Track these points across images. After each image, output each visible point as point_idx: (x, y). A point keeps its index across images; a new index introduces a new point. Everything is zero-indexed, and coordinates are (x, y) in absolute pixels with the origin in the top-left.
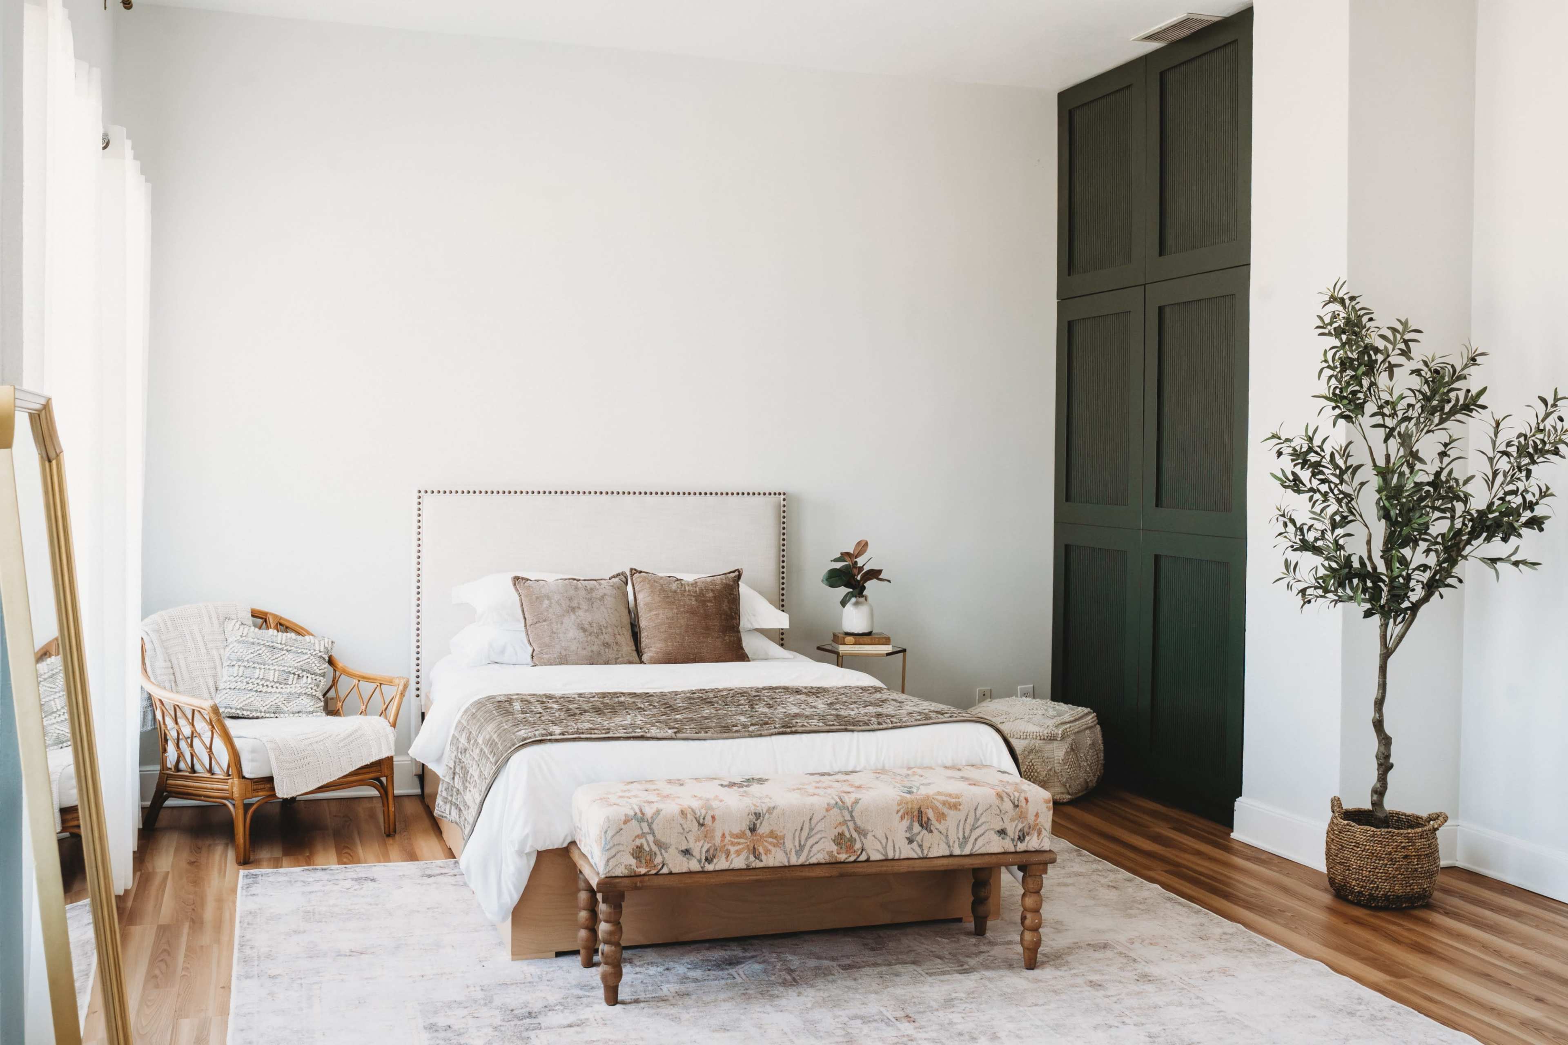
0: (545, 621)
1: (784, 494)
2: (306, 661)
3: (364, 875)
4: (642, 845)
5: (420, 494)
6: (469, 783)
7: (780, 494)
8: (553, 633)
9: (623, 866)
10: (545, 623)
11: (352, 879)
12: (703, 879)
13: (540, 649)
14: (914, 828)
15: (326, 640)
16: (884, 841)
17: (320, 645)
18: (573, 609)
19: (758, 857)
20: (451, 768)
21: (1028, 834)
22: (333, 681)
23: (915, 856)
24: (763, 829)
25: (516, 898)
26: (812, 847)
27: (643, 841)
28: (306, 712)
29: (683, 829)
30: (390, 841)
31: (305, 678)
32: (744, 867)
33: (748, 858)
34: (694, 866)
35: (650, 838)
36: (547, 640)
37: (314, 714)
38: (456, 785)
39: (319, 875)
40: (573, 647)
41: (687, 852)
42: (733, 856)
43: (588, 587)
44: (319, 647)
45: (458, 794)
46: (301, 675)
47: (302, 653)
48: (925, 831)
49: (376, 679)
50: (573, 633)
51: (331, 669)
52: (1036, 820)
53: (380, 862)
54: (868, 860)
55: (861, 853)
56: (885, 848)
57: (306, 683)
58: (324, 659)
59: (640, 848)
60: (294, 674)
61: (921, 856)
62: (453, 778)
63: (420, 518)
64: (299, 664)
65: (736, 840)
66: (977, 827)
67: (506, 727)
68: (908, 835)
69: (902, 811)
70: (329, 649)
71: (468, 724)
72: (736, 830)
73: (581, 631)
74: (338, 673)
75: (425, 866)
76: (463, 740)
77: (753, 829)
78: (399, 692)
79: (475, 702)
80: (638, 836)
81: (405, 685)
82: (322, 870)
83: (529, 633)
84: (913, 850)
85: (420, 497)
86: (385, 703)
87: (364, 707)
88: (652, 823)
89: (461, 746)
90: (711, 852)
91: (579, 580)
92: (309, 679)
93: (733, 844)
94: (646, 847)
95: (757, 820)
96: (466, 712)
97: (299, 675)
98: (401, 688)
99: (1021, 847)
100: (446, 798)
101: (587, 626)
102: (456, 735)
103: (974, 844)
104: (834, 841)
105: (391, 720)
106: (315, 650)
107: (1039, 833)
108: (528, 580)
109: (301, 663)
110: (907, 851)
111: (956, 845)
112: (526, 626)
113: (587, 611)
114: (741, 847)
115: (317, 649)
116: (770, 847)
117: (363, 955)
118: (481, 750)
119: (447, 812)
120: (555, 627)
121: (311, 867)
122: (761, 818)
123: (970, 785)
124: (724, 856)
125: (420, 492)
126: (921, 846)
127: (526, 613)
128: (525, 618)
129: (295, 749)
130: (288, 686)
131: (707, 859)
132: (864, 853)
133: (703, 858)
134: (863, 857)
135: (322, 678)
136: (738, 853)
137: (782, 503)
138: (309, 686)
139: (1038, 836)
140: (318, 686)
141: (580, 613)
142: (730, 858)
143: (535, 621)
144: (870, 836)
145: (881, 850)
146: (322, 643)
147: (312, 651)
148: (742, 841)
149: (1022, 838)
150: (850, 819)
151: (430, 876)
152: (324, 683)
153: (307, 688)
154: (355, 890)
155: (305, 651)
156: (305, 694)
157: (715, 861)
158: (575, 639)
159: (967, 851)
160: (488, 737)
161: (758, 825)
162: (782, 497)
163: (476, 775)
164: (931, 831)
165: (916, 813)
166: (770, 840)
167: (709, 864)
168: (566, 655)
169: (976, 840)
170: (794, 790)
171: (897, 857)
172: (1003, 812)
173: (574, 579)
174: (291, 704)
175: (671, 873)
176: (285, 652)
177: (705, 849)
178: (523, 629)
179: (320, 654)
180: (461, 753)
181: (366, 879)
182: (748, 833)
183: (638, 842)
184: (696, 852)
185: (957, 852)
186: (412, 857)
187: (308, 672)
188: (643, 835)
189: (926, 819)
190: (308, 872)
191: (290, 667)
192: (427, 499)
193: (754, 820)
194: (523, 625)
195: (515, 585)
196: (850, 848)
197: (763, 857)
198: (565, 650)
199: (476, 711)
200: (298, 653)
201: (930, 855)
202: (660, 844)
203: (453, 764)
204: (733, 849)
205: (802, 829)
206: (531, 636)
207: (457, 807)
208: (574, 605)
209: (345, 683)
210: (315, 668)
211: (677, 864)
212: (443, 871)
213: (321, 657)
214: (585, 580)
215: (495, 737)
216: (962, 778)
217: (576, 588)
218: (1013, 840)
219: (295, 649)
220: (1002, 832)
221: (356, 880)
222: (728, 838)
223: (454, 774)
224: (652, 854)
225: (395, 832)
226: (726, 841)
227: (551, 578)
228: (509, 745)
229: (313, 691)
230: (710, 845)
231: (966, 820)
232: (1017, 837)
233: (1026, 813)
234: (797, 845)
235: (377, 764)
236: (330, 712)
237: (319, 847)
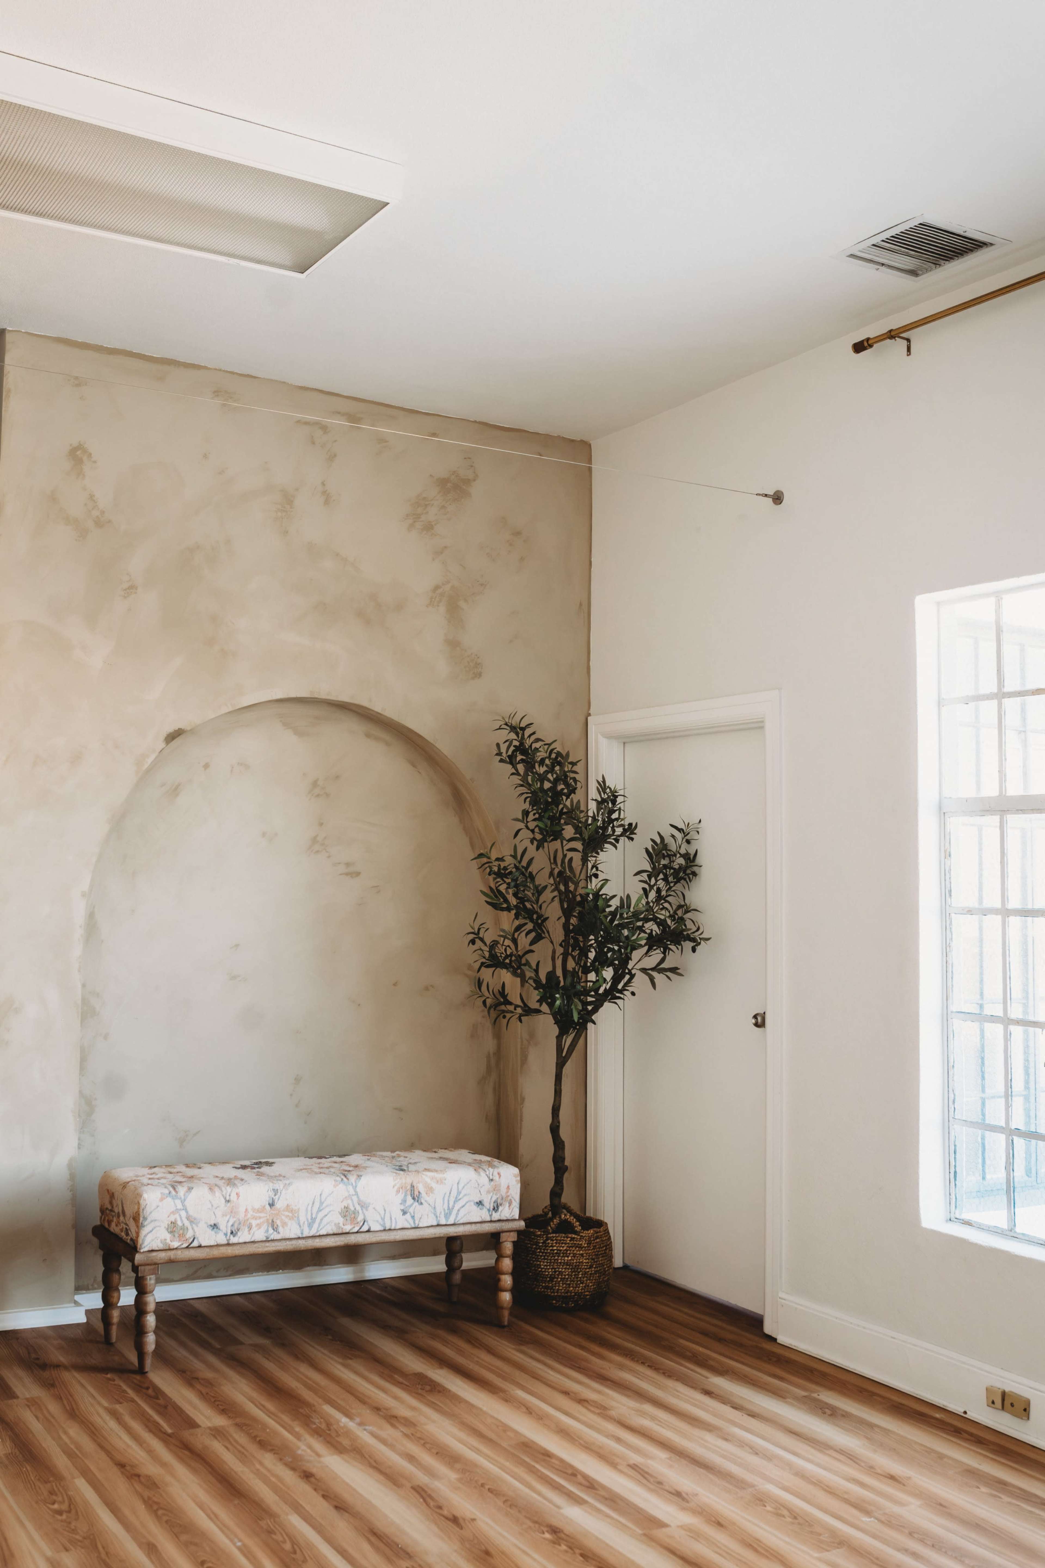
4: (176, 1220)
9: (159, 1240)
12: (230, 1251)
14: (407, 1202)
16: (382, 1213)
19: (275, 1229)
21: (501, 1205)
23: (409, 1227)
24: (279, 1205)
26: (322, 1220)
27: (177, 1216)
29: (212, 1206)
32: (264, 1239)
33: (267, 1231)
34: (221, 1239)
35: (183, 1214)
41: (215, 1226)
42: (254, 1229)
48: (416, 1204)
52: (507, 1192)
54: (368, 1231)
55: (364, 1224)
56: (383, 1219)
59: (174, 1223)
61: (413, 1226)
65: (257, 1215)
66: (460, 1201)
68: (402, 1207)
69: (398, 1185)
72: (257, 1206)
77: (272, 1205)
80: (173, 1213)
84: (406, 1220)
88: (185, 1200)
90: (236, 1226)
93: (255, 1218)
94: (179, 1223)
95: (275, 1195)
99: (496, 1216)
103: (457, 1214)
104: (340, 1214)
107: (510, 1203)
110: (402, 1221)
111: (442, 1216)
114: (262, 1220)
116: (287, 1220)
122: (279, 1193)
123: (450, 1163)
124: (247, 1230)
126: (413, 1217)
131: (232, 1233)
132: (366, 1223)
133: (229, 1232)
134: (365, 1228)
136: (259, 1226)
139: (510, 1206)
142: (252, 1231)
144: (370, 1208)
145: (380, 1220)
148: (262, 1215)
149: (496, 1208)
150: (354, 1193)
157: (239, 1234)
159: (451, 1221)
161: (276, 1201)
164: (421, 1204)
165: (409, 1187)
166: (287, 1213)
167: (234, 1236)
169: (458, 1211)
170: (301, 1170)
171: (393, 1228)
172: (481, 1185)
175: (200, 1246)
177: (230, 1223)
182: (268, 1207)
183: (172, 1218)
184: (222, 1226)
185: (443, 1222)
188: (177, 1211)
189: (418, 1193)
193: (273, 1196)
196: (353, 1220)
197: (281, 1229)
201: (421, 1225)
202: (192, 1220)
204: (254, 1223)
205: (313, 1204)
211: (207, 1238)
216: (440, 1158)
218: (489, 1210)
220: (480, 1203)
222: (251, 1213)
224: (184, 1229)
226: (249, 1216)
230: (235, 1219)
231: (450, 1193)
232: (492, 1208)
233: (500, 1185)
234: (309, 1218)
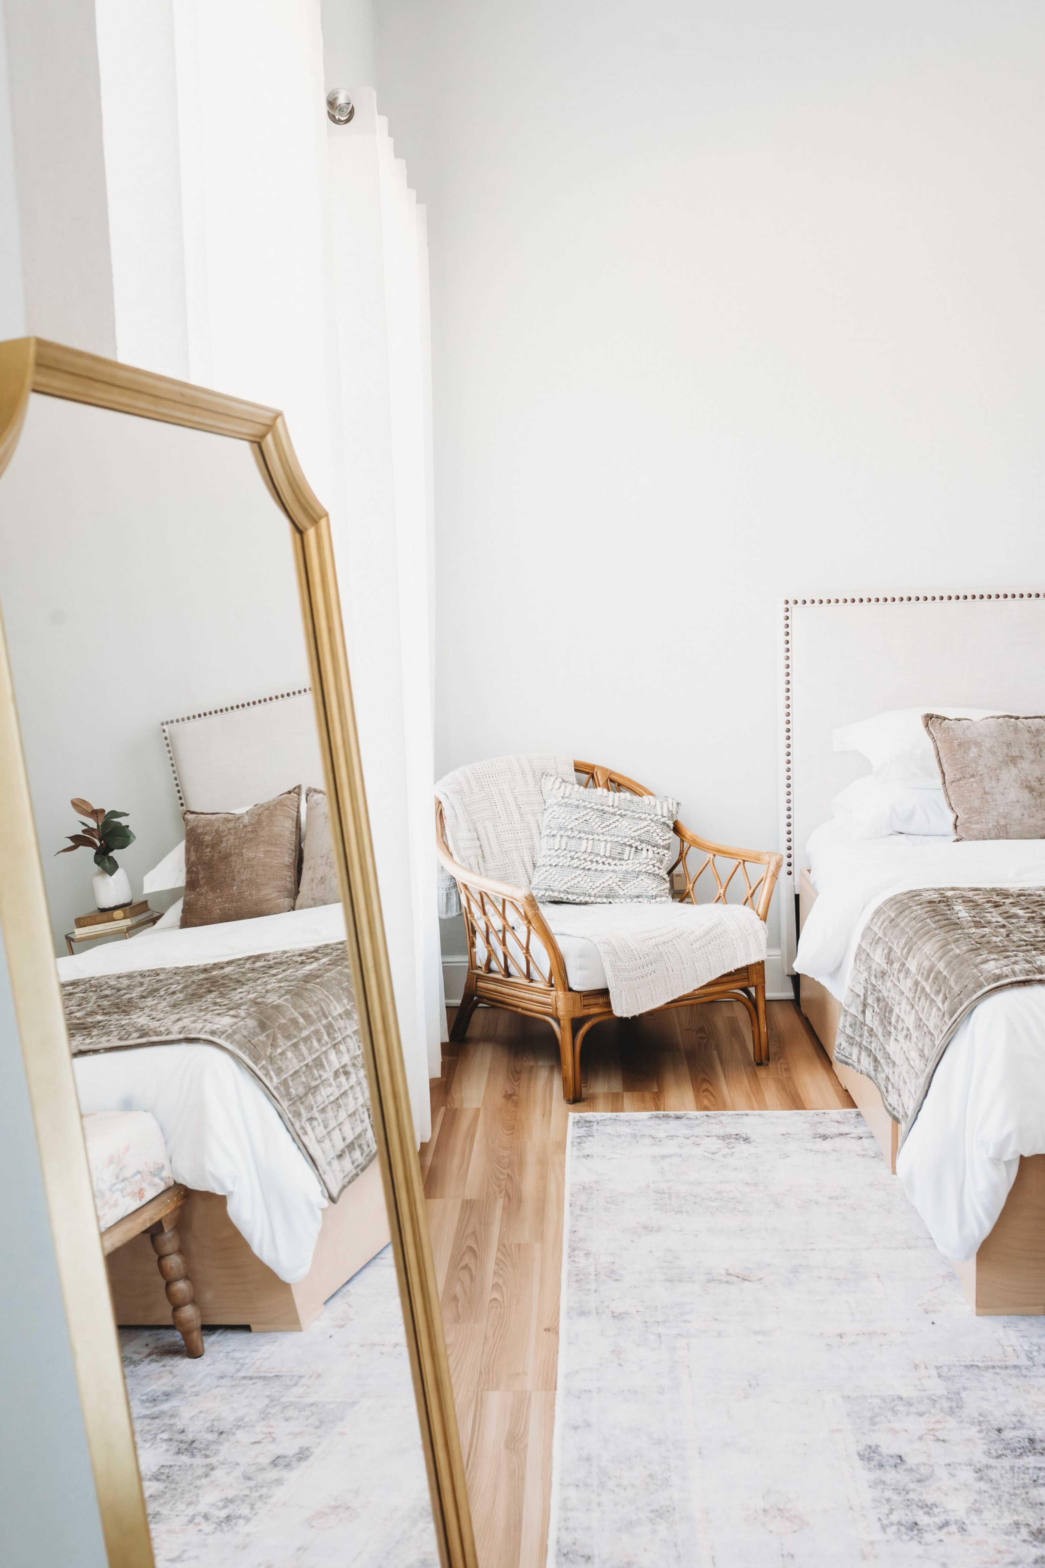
0: (973, 776)
2: (646, 829)
3: (734, 1132)
5: (787, 606)
6: (895, 1028)
8: (986, 793)
10: (972, 780)
11: (718, 1137)
13: (966, 816)
15: (670, 800)
17: (662, 808)
18: (1013, 760)
20: (859, 996)
22: (681, 854)
25: (988, 1227)
28: (647, 897)
30: (762, 1073)
31: (644, 851)
36: (977, 804)
37: (658, 899)
38: (868, 1021)
39: (673, 1126)
40: (1017, 814)
43: (1033, 728)
44: (662, 810)
45: (871, 1035)
46: (639, 848)
47: (640, 818)
49: (738, 855)
50: (1014, 793)
51: (677, 839)
53: (753, 1109)
57: (646, 858)
58: (668, 826)
60: (631, 846)
62: (864, 1012)
63: (788, 638)
64: (636, 834)
67: (958, 951)
70: (674, 813)
71: (885, 935)
73: (1027, 791)
74: (686, 844)
75: (816, 1119)
76: (878, 958)
78: (770, 874)
79: (891, 899)
81: (777, 863)
82: (678, 1118)
83: (950, 793)
85: (787, 610)
86: (750, 888)
87: (722, 891)
89: (874, 967)
91: (1017, 718)
92: (650, 852)
96: (878, 912)
97: (636, 848)
98: (772, 867)
100: (852, 1038)
101: (1035, 784)
102: (864, 946)
105: (761, 911)
106: (656, 815)
108: (945, 719)
109: (639, 832)
112: (944, 783)
113: (1033, 762)
115: (659, 813)
117: (746, 1284)
118: (917, 983)
119: (855, 1057)
120: (988, 785)
121: (661, 1113)
125: (787, 602)
127: (945, 766)
128: (943, 773)
129: (635, 953)
130: (623, 862)
135: (666, 851)
138: (650, 863)
140: (661, 862)
141: (1024, 765)
143: (958, 776)
146: (665, 804)
147: (653, 816)
151: (825, 1137)
152: (670, 857)
153: (648, 865)
154: (724, 1156)
155: (643, 816)
156: (646, 872)
158: (1018, 802)
160: (926, 964)
163: (910, 1021)
168: (1005, 826)
173: (1011, 717)
174: (628, 886)
176: (619, 817)
178: (941, 786)
179: (663, 820)
180: (876, 977)
181: (737, 1137)
186: (796, 1102)
187: (648, 843)
190: (658, 1121)
191: (626, 837)
192: (796, 612)
194: (940, 780)
195: (927, 726)
198: (1005, 817)
199: (897, 916)
200: (634, 818)
203: (863, 991)
206: (952, 798)
207: (870, 1053)
208: (1014, 754)
209: (695, 859)
210: (657, 838)
212: (844, 1129)
213: (664, 823)
214: (1026, 718)
215: (941, 966)
217: (1016, 730)
219: (631, 814)
221: (724, 1138)
223: (865, 1005)
225: (768, 1059)
227: (977, 715)
228: (971, 986)
229: (656, 868)
235: (747, 969)
236: (680, 895)
237: (669, 1079)
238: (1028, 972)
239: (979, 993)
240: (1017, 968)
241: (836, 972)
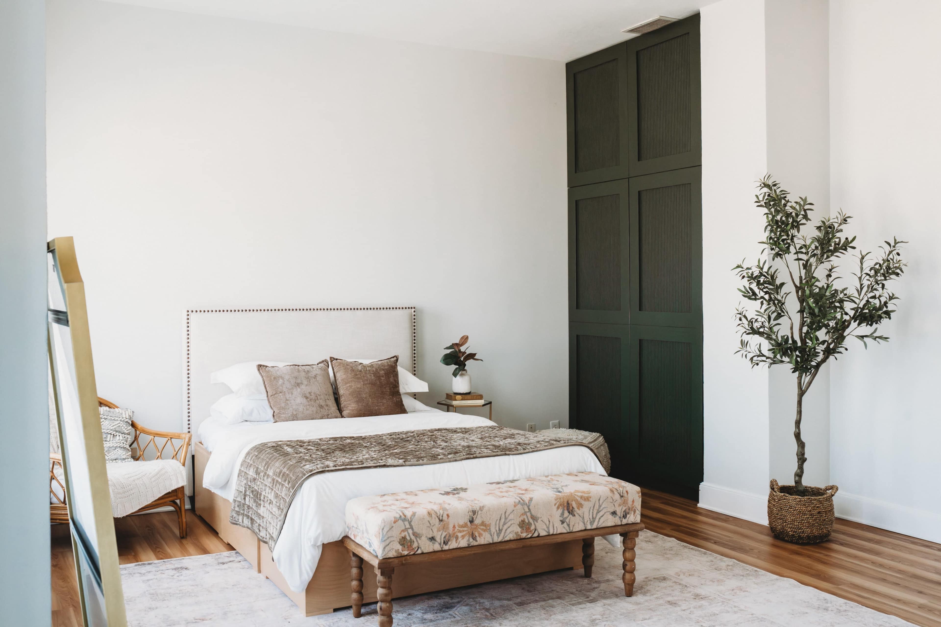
0: (281, 393)
1: (414, 308)
2: (118, 425)
3: (179, 566)
4: (405, 536)
5: (188, 313)
6: (263, 501)
7: (412, 308)
8: (287, 400)
9: (394, 551)
10: (281, 394)
11: (173, 569)
12: (443, 556)
13: (279, 411)
14: (565, 514)
15: (129, 410)
16: (547, 523)
17: (125, 414)
18: (298, 385)
19: (474, 539)
20: (242, 492)
21: (628, 514)
22: (135, 437)
23: (565, 531)
24: (477, 521)
26: (506, 530)
27: (406, 533)
28: (120, 459)
29: (430, 524)
30: (184, 541)
31: (118, 436)
32: (467, 545)
33: (469, 540)
34: (437, 547)
35: (410, 531)
36: (283, 405)
37: (126, 460)
38: (247, 503)
39: (148, 568)
40: (301, 409)
41: (432, 539)
42: (460, 539)
43: (306, 370)
44: (126, 415)
45: (249, 509)
46: (115, 435)
47: (114, 420)
48: (571, 516)
49: (167, 435)
50: (300, 400)
51: (134, 430)
52: (633, 504)
53: (185, 556)
54: (538, 536)
55: (535, 532)
56: (548, 528)
57: (119, 440)
58: (129, 423)
59: (404, 538)
60: (111, 434)
61: (569, 531)
62: (245, 499)
63: (188, 329)
64: (113, 428)
65: (461, 529)
66: (600, 511)
67: (292, 463)
68: (561, 519)
69: (558, 504)
70: (131, 416)
71: (254, 462)
72: (461, 523)
73: (305, 398)
74: (138, 432)
75: (217, 557)
76: (251, 473)
77: (471, 522)
78: (186, 443)
79: (254, 447)
80: (403, 531)
81: (190, 438)
82: (149, 564)
83: (270, 400)
84: (565, 528)
85: (188, 315)
86: (175, 451)
87: (159, 454)
88: (411, 521)
89: (249, 477)
90: (447, 538)
91: (299, 366)
92: (121, 437)
93: (460, 532)
94: (408, 538)
95: (474, 515)
96: (248, 454)
97: (114, 435)
98: (187, 440)
99: (625, 521)
100: (239, 512)
101: (308, 395)
102: (242, 469)
103: (599, 521)
104: (519, 525)
105: (182, 461)
106: (123, 418)
107: (635, 512)
108: (267, 367)
109: (115, 427)
110: (561, 529)
111: (589, 523)
112: (268, 396)
113: (306, 385)
114: (464, 533)
115: (124, 416)
116: (482, 532)
117: (204, 621)
118: (273, 480)
119: (240, 520)
120: (288, 396)
121: (140, 563)
122: (476, 514)
123: (591, 485)
124: (455, 540)
125: (188, 311)
126: (568, 525)
127: (268, 388)
128: (267, 392)
129: (124, 485)
130: (107, 442)
131: (444, 543)
132: (536, 531)
133: (442, 542)
134: (536, 535)
135: (129, 436)
136: (463, 537)
137: (413, 313)
138: (121, 442)
139: (634, 514)
140: (127, 442)
141: (303, 387)
142: (458, 541)
143: (274, 393)
144: (539, 521)
145: (546, 529)
146: (127, 412)
147: (121, 418)
148: (465, 529)
149: (625, 516)
150: (528, 511)
151: (223, 563)
152: (130, 439)
153: (121, 443)
154: (178, 576)
155: (116, 419)
156: (119, 447)
157: (449, 543)
158: (301, 403)
159: (594, 526)
160: (278, 470)
161: (475, 519)
162: (413, 310)
163: (271, 496)
164: (574, 516)
165: (566, 504)
166: (482, 527)
167: (446, 545)
168: (296, 414)
169: (600, 519)
170: (489, 494)
171: (555, 533)
172: (615, 501)
173: (296, 365)
174: (110, 454)
175: (423, 553)
176: (104, 419)
177: (443, 536)
178: (266, 398)
179: (126, 420)
180: (250, 481)
181: (182, 568)
182: (469, 523)
183: (403, 535)
184: (438, 539)
185: (589, 527)
186: (205, 551)
187: (120, 432)
188: (406, 530)
189: (572, 508)
190: (140, 567)
191: (108, 429)
192: (193, 316)
193: (472, 515)
194: (266, 395)
195: (259, 370)
196: (528, 530)
197: (478, 539)
198: (296, 411)
199: (258, 454)
200: (111, 420)
201: (574, 530)
202: (416, 535)
203: (244, 489)
204: (460, 535)
205: (500, 520)
206: (272, 403)
207: (248, 517)
208: (298, 382)
209: (143, 439)
210: (124, 429)
211: (426, 547)
212: (231, 559)
213: (127, 422)
214: (302, 366)
215: (285, 470)
216: (582, 480)
217: (299, 371)
218: (620, 517)
219: (110, 418)
220: (614, 513)
221: (175, 569)
222: (457, 528)
223: (245, 495)
224: (411, 541)
225: (186, 535)
226: (456, 530)
227: (281, 365)
228: (301, 475)
229: (125, 444)
230: (446, 533)
231: (594, 507)
232: (622, 516)
233: (627, 500)
234: (498, 529)
235: (175, 491)
236: (135, 458)
237: (139, 549)
238: (323, 468)
239: (304, 478)
240: (318, 466)
241: (225, 486)
